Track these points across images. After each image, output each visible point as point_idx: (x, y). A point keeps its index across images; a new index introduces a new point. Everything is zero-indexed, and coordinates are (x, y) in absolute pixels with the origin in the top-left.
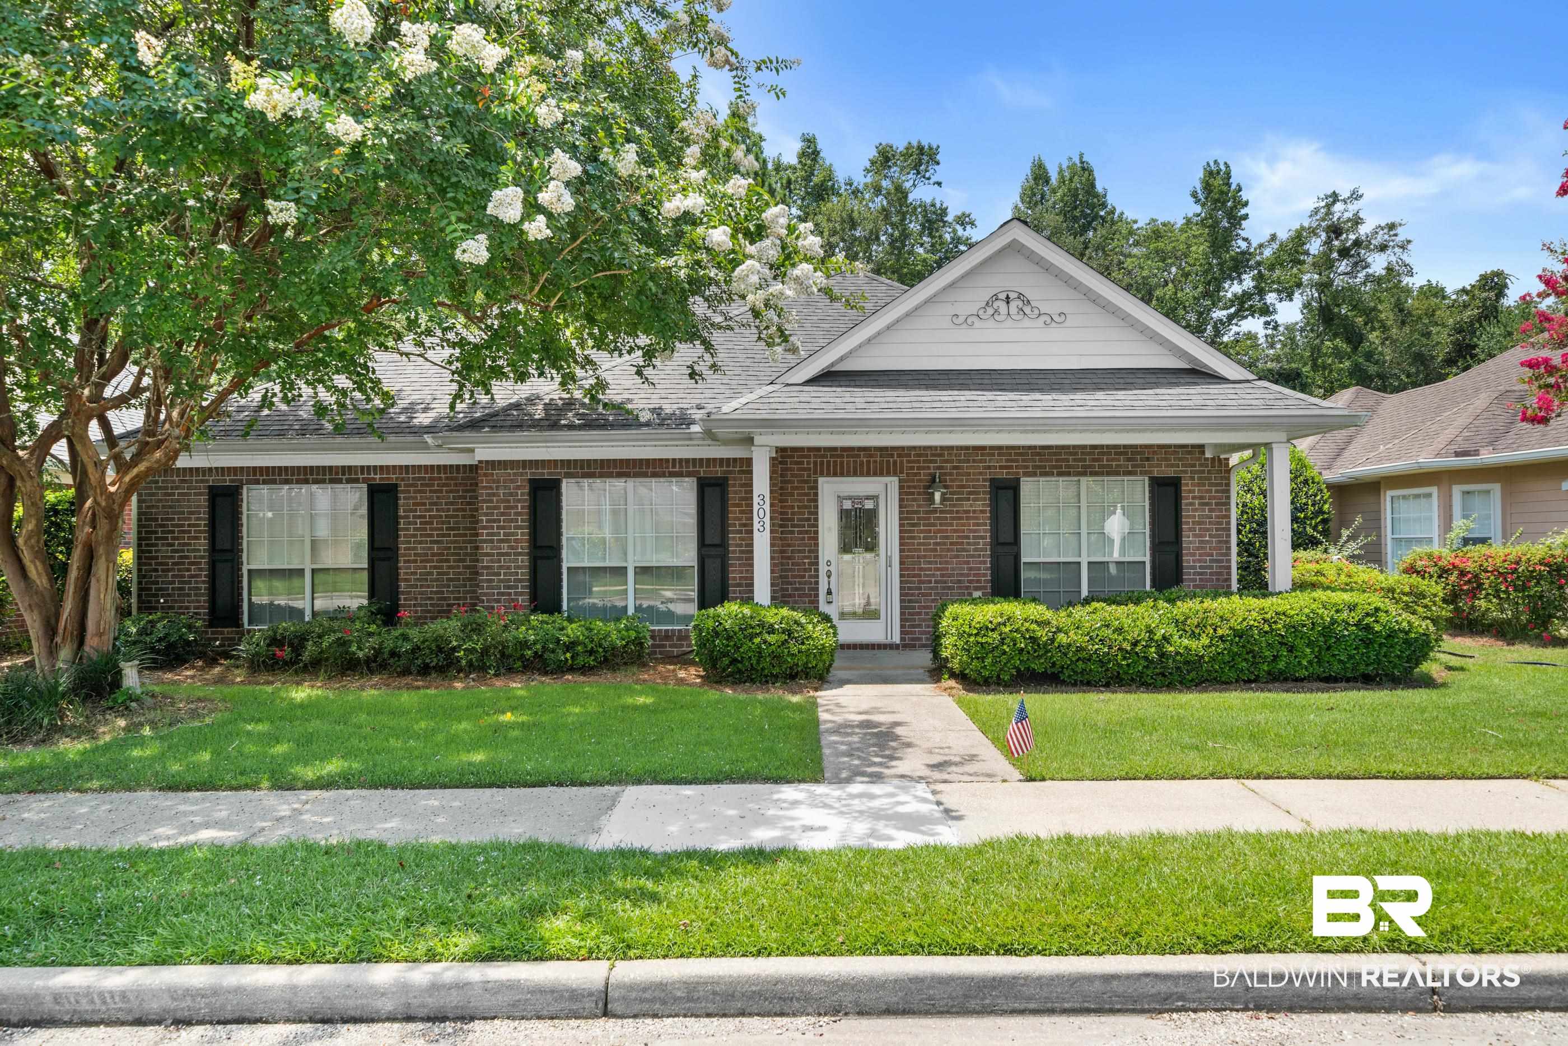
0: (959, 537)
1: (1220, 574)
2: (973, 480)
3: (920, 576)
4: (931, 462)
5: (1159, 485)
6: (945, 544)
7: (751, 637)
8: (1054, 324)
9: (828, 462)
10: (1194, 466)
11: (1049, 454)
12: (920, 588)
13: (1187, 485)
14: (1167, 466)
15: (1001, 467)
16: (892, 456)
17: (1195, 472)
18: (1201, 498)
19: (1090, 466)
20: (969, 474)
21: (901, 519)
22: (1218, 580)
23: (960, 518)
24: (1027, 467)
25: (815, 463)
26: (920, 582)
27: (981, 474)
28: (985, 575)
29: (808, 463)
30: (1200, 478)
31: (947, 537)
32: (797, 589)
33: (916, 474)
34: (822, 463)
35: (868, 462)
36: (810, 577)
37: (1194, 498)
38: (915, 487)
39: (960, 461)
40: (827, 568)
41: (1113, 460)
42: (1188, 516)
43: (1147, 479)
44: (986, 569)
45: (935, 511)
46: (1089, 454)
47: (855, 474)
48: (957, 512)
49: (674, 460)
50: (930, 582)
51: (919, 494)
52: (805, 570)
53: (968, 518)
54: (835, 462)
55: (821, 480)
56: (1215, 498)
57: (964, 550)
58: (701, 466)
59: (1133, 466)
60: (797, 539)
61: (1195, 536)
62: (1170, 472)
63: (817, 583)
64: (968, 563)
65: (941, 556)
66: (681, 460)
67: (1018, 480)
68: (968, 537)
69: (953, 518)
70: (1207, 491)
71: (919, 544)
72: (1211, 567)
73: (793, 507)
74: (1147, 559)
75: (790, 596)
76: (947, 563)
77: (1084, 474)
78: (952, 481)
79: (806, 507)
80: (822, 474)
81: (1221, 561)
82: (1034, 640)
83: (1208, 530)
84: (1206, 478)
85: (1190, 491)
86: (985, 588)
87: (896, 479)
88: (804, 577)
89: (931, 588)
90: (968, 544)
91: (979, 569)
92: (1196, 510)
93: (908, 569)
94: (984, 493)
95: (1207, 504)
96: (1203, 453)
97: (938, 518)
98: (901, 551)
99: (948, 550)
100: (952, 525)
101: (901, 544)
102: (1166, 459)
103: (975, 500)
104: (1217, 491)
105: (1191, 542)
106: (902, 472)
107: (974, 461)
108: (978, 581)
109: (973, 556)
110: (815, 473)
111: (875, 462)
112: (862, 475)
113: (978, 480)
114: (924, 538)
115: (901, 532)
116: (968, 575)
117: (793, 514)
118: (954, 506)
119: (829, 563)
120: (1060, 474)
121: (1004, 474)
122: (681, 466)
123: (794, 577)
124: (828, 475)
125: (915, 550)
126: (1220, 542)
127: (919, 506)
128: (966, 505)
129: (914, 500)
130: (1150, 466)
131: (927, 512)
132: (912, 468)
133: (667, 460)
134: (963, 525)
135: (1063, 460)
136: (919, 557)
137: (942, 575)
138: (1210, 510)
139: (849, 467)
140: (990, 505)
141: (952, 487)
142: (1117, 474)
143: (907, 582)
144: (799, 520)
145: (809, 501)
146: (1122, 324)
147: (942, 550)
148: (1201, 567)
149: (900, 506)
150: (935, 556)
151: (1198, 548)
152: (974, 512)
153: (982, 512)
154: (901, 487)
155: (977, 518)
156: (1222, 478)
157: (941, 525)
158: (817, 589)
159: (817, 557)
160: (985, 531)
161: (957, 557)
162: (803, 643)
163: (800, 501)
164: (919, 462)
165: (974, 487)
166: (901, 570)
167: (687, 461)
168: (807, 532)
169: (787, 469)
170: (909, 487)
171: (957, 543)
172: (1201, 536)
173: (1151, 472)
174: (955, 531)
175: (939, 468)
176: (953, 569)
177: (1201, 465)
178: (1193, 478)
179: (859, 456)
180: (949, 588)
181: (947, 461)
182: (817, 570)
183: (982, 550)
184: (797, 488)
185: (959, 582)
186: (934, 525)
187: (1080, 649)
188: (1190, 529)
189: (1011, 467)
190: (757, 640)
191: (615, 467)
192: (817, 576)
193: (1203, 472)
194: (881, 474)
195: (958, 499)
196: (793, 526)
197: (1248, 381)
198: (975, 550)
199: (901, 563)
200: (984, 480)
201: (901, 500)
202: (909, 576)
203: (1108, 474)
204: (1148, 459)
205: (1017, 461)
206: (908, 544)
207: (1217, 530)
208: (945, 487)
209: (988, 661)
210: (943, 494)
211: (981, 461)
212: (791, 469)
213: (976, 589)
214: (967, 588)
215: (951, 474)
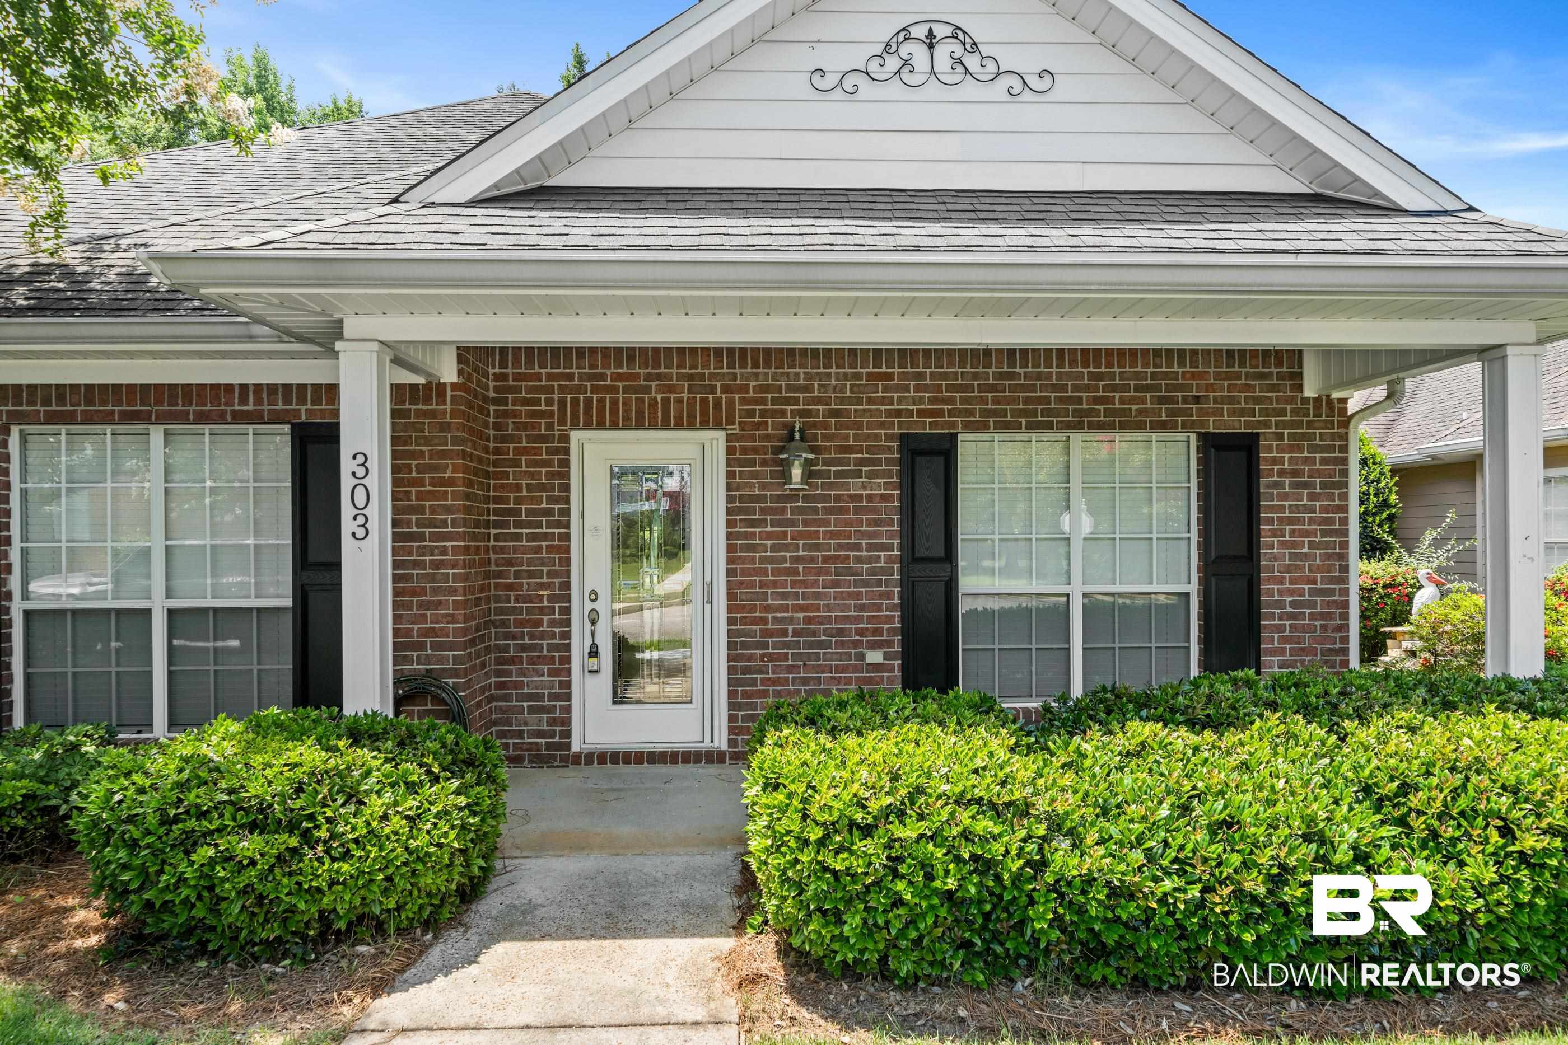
0: (840, 547)
1: (1329, 616)
2: (867, 438)
3: (764, 621)
4: (787, 401)
5: (1218, 448)
6: (812, 560)
7: (189, 844)
8: (1027, 95)
9: (588, 402)
10: (1282, 412)
11: (1013, 389)
12: (765, 645)
13: (1269, 449)
14: (1233, 413)
15: (921, 413)
16: (712, 390)
17: (1285, 425)
18: (1295, 473)
19: (1089, 413)
20: (859, 426)
21: (729, 512)
22: (1324, 628)
23: (842, 510)
24: (971, 413)
25: (562, 402)
26: (766, 633)
27: (882, 425)
28: (889, 619)
29: (549, 402)
30: (1292, 437)
31: (817, 547)
32: (523, 648)
33: (758, 426)
34: (575, 402)
35: (666, 401)
36: (553, 623)
37: (1282, 473)
38: (755, 450)
39: (842, 401)
40: (589, 606)
41: (1132, 401)
42: (1272, 508)
43: (1193, 437)
44: (892, 608)
45: (793, 497)
46: (1087, 388)
47: (640, 426)
48: (838, 498)
49: (244, 387)
50: (784, 633)
51: (764, 463)
52: (542, 611)
53: (858, 510)
54: (601, 401)
55: (576, 436)
56: (1319, 473)
57: (851, 572)
58: (302, 400)
59: (1171, 413)
60: (526, 550)
61: (1283, 545)
62: (1239, 425)
63: (567, 635)
64: (858, 596)
65: (803, 583)
66: (258, 387)
67: (953, 438)
68: (857, 547)
69: (828, 511)
70: (1306, 461)
71: (763, 560)
72: (1313, 605)
73: (518, 488)
74: (1193, 588)
75: (512, 661)
76: (817, 596)
77: (1077, 427)
78: (827, 438)
79: (543, 488)
80: (575, 425)
81: (1331, 592)
82: (983, 865)
83: (1307, 533)
84: (1304, 437)
85: (1274, 461)
86: (889, 644)
87: (721, 435)
88: (539, 623)
89: (786, 645)
90: (859, 560)
91: (879, 608)
92: (1285, 497)
93: (741, 608)
94: (889, 462)
95: (1305, 485)
96: (1300, 388)
97: (801, 511)
98: (730, 573)
99: (820, 572)
100: (827, 523)
101: (730, 561)
102: (1231, 400)
103: (871, 475)
104: (1324, 461)
105: (1275, 557)
106: (730, 421)
107: (870, 401)
108: (877, 632)
109: (866, 583)
110: (562, 421)
111: (680, 401)
112: (653, 426)
113: (877, 438)
114: (774, 548)
115: (730, 536)
116: (858, 619)
117: (518, 501)
118: (831, 486)
119: (594, 596)
120: (1032, 427)
121: (927, 427)
122: (258, 401)
123: (519, 623)
124: (588, 426)
125: (756, 572)
126: (1329, 556)
127: (763, 486)
128: (855, 486)
129: (755, 475)
130: (1201, 412)
131: (779, 499)
132: (751, 414)
133: (229, 388)
134: (849, 523)
135: (1040, 400)
136: (763, 585)
137: (808, 621)
138: (1312, 497)
139: (627, 411)
140: (901, 486)
141: (827, 450)
142: (1140, 427)
143: (740, 634)
144: (530, 512)
145: (551, 475)
146: (1170, 96)
147: (807, 572)
148: (1293, 604)
149: (728, 487)
150: (793, 584)
151: (1288, 569)
152: (870, 498)
153: (884, 498)
154: (730, 451)
155: (875, 511)
156: (1333, 437)
157: (806, 523)
158: (568, 647)
159: (567, 586)
160: (891, 535)
161: (836, 584)
162: (347, 855)
163: (532, 476)
164: (763, 401)
165: (869, 450)
166: (730, 609)
167: (272, 389)
168: (545, 537)
169: (506, 414)
170: (744, 450)
171: (834, 559)
172: (1294, 545)
173: (1203, 424)
174: (833, 535)
175: (803, 413)
176: (828, 608)
177: (1295, 412)
178: (1280, 437)
179: (647, 389)
180: (821, 644)
181: (818, 401)
182: (567, 611)
183: (883, 571)
184: (525, 451)
185: (841, 632)
186: (792, 523)
187: (1117, 893)
188: (1274, 533)
189: (940, 413)
190: (205, 852)
191: (118, 402)
192: (568, 623)
193: (1299, 424)
194: (691, 426)
195: (838, 474)
196: (518, 525)
197: (1445, 213)
198: (872, 572)
199: (731, 596)
200: (889, 438)
201: (730, 475)
202: (744, 621)
203: (1124, 427)
204: (1197, 400)
205: (951, 401)
206: (743, 560)
207: (1324, 533)
208: (813, 450)
209: (854, 921)
210: (808, 463)
211: (883, 401)
212: (515, 414)
213: (874, 646)
214: (856, 644)
215: (826, 426)
